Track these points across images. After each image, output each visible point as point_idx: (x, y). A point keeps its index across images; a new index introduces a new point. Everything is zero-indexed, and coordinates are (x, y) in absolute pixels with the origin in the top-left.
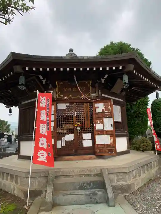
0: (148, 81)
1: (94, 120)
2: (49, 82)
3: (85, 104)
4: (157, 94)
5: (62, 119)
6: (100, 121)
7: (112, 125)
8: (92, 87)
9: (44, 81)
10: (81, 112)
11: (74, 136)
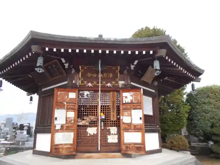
0: (183, 69)
1: (121, 112)
2: (72, 66)
3: (111, 93)
4: (193, 86)
5: (85, 109)
6: (127, 113)
7: (141, 118)
8: (120, 74)
9: (67, 65)
10: (107, 101)
11: (97, 130)
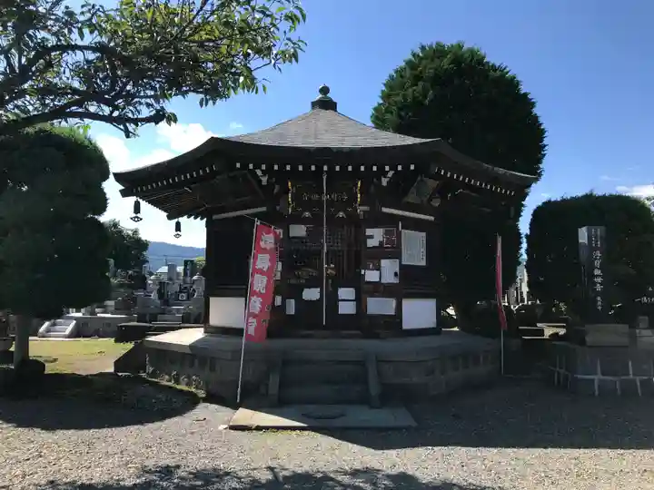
1: (362, 262)
2: (274, 180)
3: (345, 228)
6: (373, 265)
7: (396, 274)
9: (264, 180)
11: (321, 293)
